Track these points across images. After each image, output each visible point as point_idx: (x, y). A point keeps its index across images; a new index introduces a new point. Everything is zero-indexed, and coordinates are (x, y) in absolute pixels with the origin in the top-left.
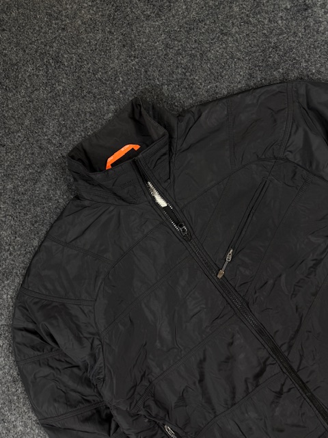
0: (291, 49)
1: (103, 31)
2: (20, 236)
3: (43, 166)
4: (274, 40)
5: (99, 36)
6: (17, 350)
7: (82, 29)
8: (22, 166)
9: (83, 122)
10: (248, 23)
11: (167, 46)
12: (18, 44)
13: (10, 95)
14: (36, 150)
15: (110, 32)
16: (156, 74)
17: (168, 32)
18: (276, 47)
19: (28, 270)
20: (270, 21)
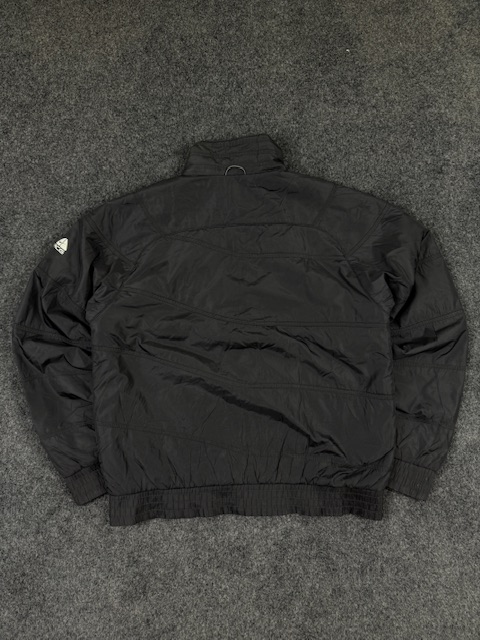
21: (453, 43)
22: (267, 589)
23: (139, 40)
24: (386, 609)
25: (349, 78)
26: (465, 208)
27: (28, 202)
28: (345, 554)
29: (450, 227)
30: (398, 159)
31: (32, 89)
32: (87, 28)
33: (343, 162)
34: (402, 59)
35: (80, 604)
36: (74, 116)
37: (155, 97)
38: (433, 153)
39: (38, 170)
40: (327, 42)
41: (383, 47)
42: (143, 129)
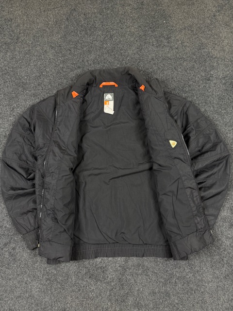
0: (194, 90)
1: (135, 39)
2: (51, 86)
3: (79, 67)
4: (191, 83)
5: (132, 39)
6: (16, 125)
7: (128, 33)
8: (71, 62)
9: (105, 63)
10: (186, 71)
11: (153, 59)
12: (102, 22)
13: (86, 36)
14: (81, 61)
15: (137, 41)
16: (142, 65)
17: (157, 55)
18: (189, 86)
19: (44, 100)
20: (194, 75)
21: (216, 19)
22: (115, 290)
23: (64, 14)
24: (177, 304)
25: (165, 35)
26: (221, 98)
27: (6, 89)
28: (156, 273)
29: (214, 107)
30: (188, 74)
31: (11, 36)
32: (39, 8)
33: (160, 74)
34: (191, 26)
35: (17, 294)
36: (31, 49)
37: (70, 41)
38: (205, 71)
39: (12, 73)
40: (154, 18)
41: (182, 21)
42: (64, 56)
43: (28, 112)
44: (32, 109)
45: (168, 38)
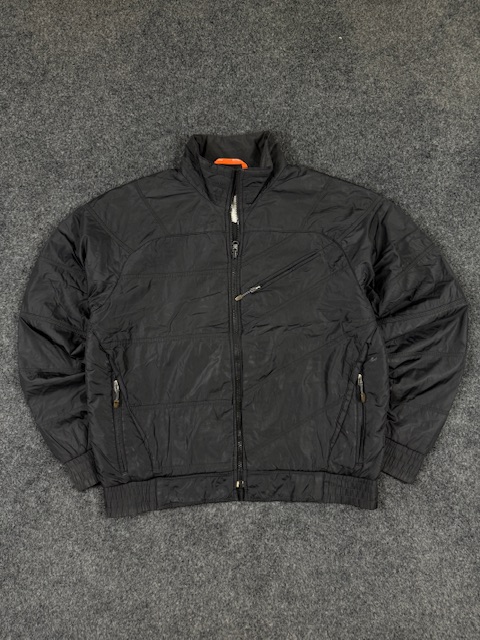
0: (399, 177)
1: (281, 73)
2: (113, 168)
3: (169, 132)
4: (392, 162)
5: (275, 74)
6: (45, 249)
7: (266, 61)
8: (154, 122)
9: (220, 123)
10: (384, 139)
11: (317, 114)
12: (215, 39)
13: (183, 68)
14: (172, 118)
15: (285, 77)
16: (295, 128)
17: (325, 106)
18: (390, 169)
19: (100, 197)
20: (399, 148)
43: (70, 221)
44: (78, 216)
45: (347, 72)
